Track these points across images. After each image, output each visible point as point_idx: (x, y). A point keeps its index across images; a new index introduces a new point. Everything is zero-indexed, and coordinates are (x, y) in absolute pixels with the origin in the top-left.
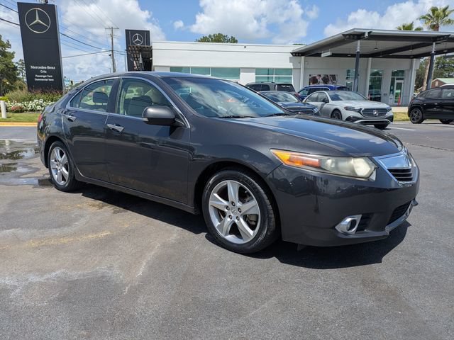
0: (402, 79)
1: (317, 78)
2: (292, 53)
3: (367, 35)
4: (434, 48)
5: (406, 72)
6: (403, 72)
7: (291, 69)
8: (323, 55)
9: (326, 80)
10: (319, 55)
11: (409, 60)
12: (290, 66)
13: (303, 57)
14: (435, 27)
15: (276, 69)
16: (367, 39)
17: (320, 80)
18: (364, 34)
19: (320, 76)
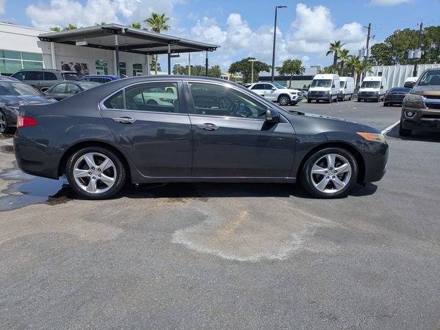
0: (141, 71)
1: (70, 65)
2: (39, 38)
3: (124, 31)
4: (169, 48)
5: (143, 66)
6: (140, 65)
7: (41, 54)
8: (77, 44)
9: (78, 68)
10: (74, 43)
11: (144, 55)
12: (39, 51)
13: (52, 43)
14: (157, 30)
15: (23, 53)
16: (124, 35)
17: (72, 68)
18: (121, 29)
19: (72, 63)
